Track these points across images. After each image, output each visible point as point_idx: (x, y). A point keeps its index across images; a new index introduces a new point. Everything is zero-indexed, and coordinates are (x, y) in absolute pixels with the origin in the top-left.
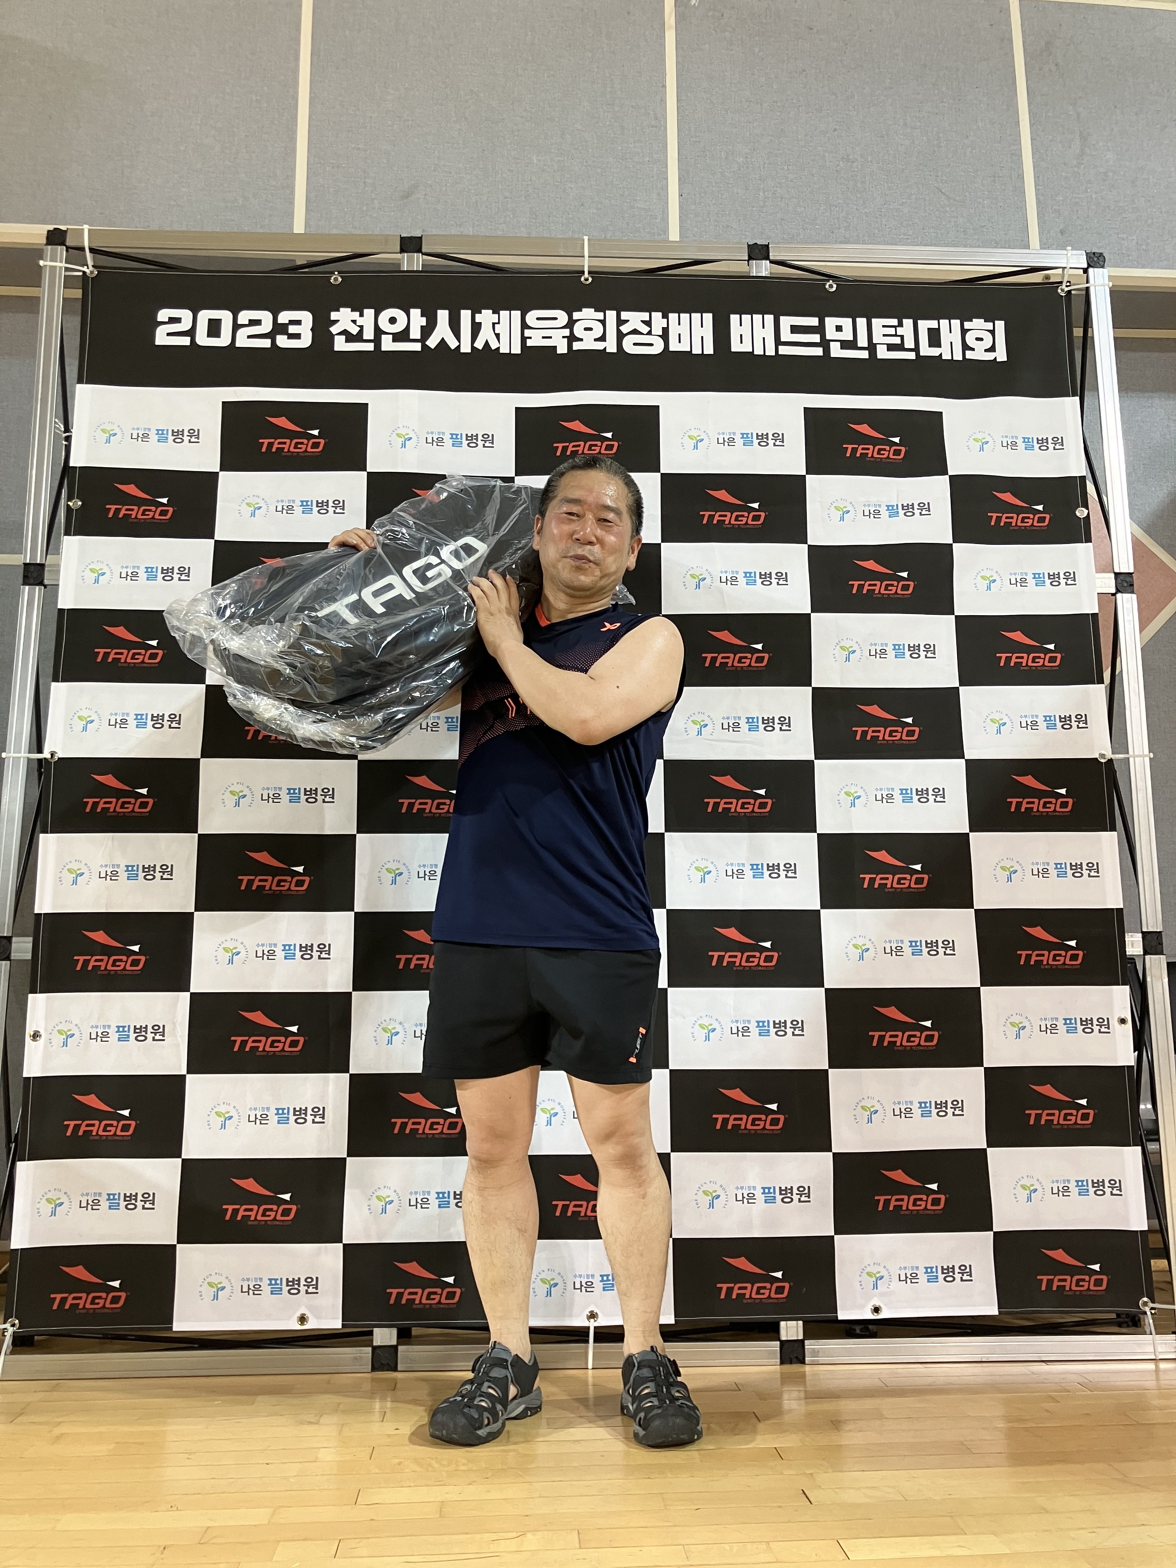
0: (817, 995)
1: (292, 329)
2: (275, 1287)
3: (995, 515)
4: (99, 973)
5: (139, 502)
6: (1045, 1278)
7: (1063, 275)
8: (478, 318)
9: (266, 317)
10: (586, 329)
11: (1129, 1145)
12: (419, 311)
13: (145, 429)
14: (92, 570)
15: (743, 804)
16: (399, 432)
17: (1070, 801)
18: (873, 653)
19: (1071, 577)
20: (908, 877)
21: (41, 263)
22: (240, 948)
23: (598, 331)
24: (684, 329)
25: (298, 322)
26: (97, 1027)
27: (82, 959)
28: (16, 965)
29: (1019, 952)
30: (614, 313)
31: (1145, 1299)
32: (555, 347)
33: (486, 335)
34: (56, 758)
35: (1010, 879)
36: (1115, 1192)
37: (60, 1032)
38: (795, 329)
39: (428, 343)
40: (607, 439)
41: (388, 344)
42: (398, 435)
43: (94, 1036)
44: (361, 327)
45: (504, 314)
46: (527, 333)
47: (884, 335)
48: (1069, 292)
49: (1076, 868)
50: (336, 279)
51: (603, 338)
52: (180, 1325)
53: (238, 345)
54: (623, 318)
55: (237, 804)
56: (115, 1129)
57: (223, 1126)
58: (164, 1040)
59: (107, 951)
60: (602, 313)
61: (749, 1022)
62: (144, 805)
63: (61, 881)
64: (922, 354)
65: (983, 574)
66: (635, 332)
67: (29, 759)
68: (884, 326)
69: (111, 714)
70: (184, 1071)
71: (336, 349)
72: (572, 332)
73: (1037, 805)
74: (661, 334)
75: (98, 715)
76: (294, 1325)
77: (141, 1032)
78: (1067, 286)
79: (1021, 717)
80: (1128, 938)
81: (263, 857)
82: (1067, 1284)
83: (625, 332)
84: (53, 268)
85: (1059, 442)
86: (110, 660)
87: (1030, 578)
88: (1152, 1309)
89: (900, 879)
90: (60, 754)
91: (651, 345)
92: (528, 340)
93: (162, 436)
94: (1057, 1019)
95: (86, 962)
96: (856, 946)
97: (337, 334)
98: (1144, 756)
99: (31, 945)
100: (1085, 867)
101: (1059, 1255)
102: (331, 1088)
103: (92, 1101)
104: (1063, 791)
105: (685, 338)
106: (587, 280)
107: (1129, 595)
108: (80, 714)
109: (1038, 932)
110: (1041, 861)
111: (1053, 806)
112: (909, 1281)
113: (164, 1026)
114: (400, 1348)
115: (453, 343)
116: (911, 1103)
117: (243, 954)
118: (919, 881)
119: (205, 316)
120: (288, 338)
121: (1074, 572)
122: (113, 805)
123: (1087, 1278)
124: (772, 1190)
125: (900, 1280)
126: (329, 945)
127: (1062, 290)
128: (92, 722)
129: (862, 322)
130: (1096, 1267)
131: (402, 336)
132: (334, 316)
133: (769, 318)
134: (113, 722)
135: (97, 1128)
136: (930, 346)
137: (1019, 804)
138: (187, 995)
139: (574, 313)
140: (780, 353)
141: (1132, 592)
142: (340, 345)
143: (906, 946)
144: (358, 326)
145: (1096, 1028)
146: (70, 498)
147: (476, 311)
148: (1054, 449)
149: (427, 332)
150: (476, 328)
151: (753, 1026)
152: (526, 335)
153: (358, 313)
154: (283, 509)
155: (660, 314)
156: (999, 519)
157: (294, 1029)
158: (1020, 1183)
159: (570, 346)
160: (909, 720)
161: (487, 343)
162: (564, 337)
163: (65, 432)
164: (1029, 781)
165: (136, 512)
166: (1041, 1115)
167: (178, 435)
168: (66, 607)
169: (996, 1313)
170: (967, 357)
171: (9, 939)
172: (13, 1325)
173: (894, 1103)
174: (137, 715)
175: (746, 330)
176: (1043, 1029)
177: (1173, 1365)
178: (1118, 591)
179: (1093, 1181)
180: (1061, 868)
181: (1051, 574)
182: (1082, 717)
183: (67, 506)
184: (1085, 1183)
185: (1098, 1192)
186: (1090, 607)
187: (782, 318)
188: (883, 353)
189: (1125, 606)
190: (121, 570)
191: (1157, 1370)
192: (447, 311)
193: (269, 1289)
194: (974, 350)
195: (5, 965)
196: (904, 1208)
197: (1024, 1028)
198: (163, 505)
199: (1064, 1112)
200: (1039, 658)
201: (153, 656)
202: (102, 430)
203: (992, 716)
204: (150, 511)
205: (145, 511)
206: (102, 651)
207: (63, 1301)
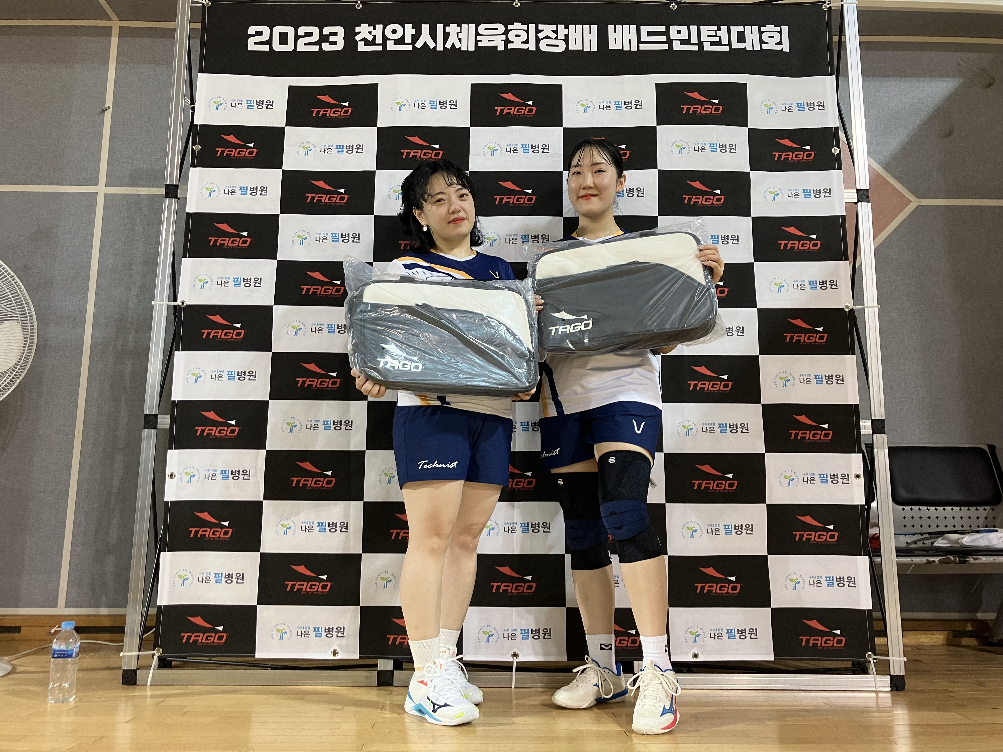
1: (332, 38)
2: (318, 632)
3: (777, 154)
4: (211, 437)
5: (236, 146)
6: (804, 638)
8: (448, 29)
9: (315, 30)
10: (516, 36)
11: (861, 555)
12: (410, 25)
13: (239, 101)
14: (207, 189)
16: (397, 101)
17: (826, 335)
19: (828, 192)
20: (719, 383)
22: (297, 423)
23: (524, 37)
24: (579, 35)
25: (335, 34)
26: (209, 471)
27: (200, 429)
28: (160, 432)
29: (790, 431)
30: (534, 25)
31: (870, 653)
32: (496, 47)
33: (452, 40)
34: (185, 305)
35: (785, 385)
36: (851, 584)
37: (186, 473)
38: (650, 34)
39: (416, 45)
40: (529, 105)
41: (391, 46)
42: (397, 103)
43: (207, 476)
44: (374, 36)
45: (464, 26)
46: (479, 38)
47: (708, 36)
48: (830, 7)
49: (829, 378)
50: (359, 6)
51: (527, 42)
52: (259, 655)
53: (298, 50)
54: (539, 29)
55: (296, 334)
56: (220, 534)
57: (286, 533)
58: (250, 479)
59: (216, 424)
60: (526, 26)
62: (238, 334)
63: (187, 381)
64: (733, 48)
65: (770, 190)
66: (547, 37)
67: (168, 306)
68: (708, 30)
69: (219, 278)
70: (262, 499)
71: (359, 50)
72: (507, 37)
73: (804, 338)
74: (564, 38)
75: (211, 278)
76: (329, 656)
77: (235, 474)
78: (828, 4)
79: (794, 281)
80: (862, 424)
81: (312, 367)
82: (819, 642)
83: (541, 38)
84: (184, 1)
85: (821, 105)
86: (218, 244)
87: (801, 192)
88: (874, 659)
89: (713, 384)
90: (187, 303)
91: (558, 46)
92: (479, 42)
93: (250, 105)
94: (814, 474)
95: (203, 431)
96: (684, 427)
97: (360, 41)
98: (874, 307)
99: (169, 420)
100: (834, 377)
101: (814, 624)
102: (352, 510)
103: (205, 516)
104: (821, 329)
105: (579, 41)
106: (517, 4)
107: (866, 203)
108: (200, 277)
109: (803, 419)
110: (805, 373)
111: (814, 339)
112: (716, 638)
113: (249, 471)
114: (395, 672)
115: (432, 45)
116: (719, 525)
117: (299, 426)
118: (726, 386)
119: (278, 30)
120: (329, 44)
121: (830, 189)
122: (220, 334)
123: (832, 639)
125: (711, 637)
126: (352, 421)
127: (825, 7)
128: (207, 282)
129: (694, 28)
130: (838, 632)
131: (400, 41)
132: (357, 29)
133: (634, 27)
134: (219, 283)
135: (209, 533)
136: (738, 43)
137: (792, 338)
138: (264, 451)
139: (509, 26)
140: (640, 49)
141: (868, 202)
142: (362, 47)
143: (716, 427)
145: (840, 481)
146: (193, 144)
147: (446, 25)
148: (819, 109)
149: (415, 38)
150: (446, 36)
152: (478, 39)
153: (372, 27)
154: (325, 150)
155: (564, 25)
156: (780, 156)
157: (329, 473)
158: (789, 578)
159: (506, 46)
160: (721, 284)
161: (453, 45)
162: (502, 40)
163: (191, 105)
164: (799, 322)
165: (234, 153)
166: (803, 535)
167: (260, 104)
168: (191, 212)
169: (772, 659)
170: (763, 48)
171: (156, 416)
172: (158, 651)
173: (708, 525)
174: (234, 279)
175: (618, 35)
176: (806, 480)
177: (889, 695)
178: (859, 201)
179: (836, 577)
180: (819, 378)
181: (815, 190)
182: (834, 282)
183: (192, 149)
184: (831, 579)
185: (840, 585)
186: (840, 211)
187: (641, 27)
188: (707, 47)
189: (863, 211)
190: (225, 188)
191: (877, 697)
192: (428, 25)
193: (314, 634)
194: (767, 43)
195: (154, 432)
196: (714, 591)
197: (793, 479)
198: (250, 148)
199: (818, 533)
200: (806, 244)
201: (245, 242)
202: (214, 102)
203: (775, 281)
204: (243, 151)
205: (239, 151)
206: (213, 239)
207: (189, 638)
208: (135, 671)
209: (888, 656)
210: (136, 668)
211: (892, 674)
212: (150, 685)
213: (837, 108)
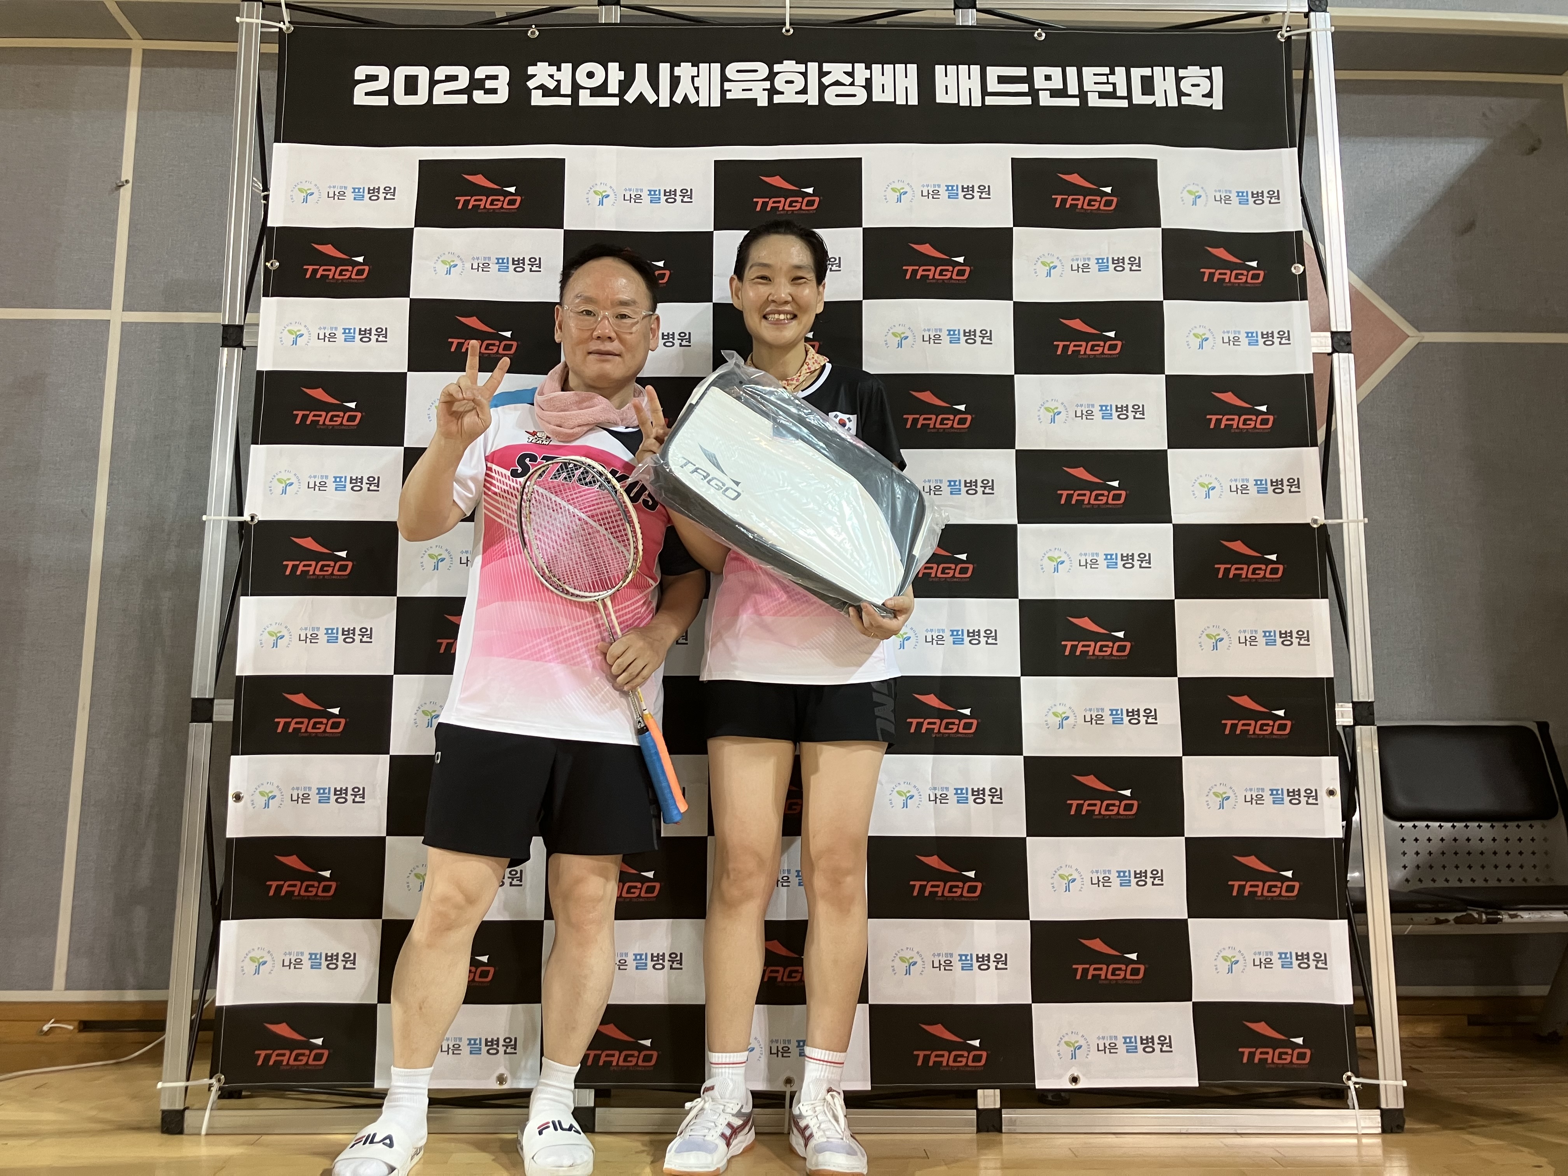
0: (1017, 762)
1: (489, 84)
2: (474, 1047)
3: (1207, 271)
4: (300, 735)
5: (336, 262)
6: (1247, 1051)
7: (1283, 21)
8: (677, 71)
9: (462, 72)
10: (787, 82)
11: (1337, 919)
12: (617, 64)
13: (341, 187)
14: (290, 332)
15: (944, 569)
16: (597, 188)
18: (1079, 414)
19: (1285, 336)
20: (1111, 644)
21: (238, 19)
22: (439, 712)
23: (800, 84)
24: (888, 80)
25: (495, 77)
26: (298, 789)
27: (282, 721)
28: (218, 728)
29: (1224, 721)
30: (815, 65)
31: (1349, 1073)
32: (755, 100)
33: (685, 89)
34: (256, 521)
35: (1215, 647)
36: (1320, 965)
37: (262, 794)
38: (1002, 80)
39: (625, 98)
40: (808, 195)
41: (585, 99)
42: (596, 192)
43: (294, 798)
44: (559, 81)
45: (703, 66)
46: (727, 86)
47: (1095, 83)
48: (1289, 37)
49: (1286, 636)
50: (533, 33)
51: (804, 91)
52: (378, 1083)
53: (435, 103)
54: (825, 69)
55: (436, 567)
56: (316, 891)
57: (422, 888)
58: (364, 802)
59: (308, 713)
60: (804, 66)
61: (947, 789)
62: (343, 568)
63: (261, 644)
64: (1134, 102)
65: (1195, 331)
66: (837, 83)
67: (230, 523)
68: (1094, 75)
69: (310, 477)
70: (383, 833)
71: (533, 104)
72: (772, 84)
73: (1246, 572)
74: (864, 84)
75: (297, 478)
76: (493, 1085)
77: (340, 793)
78: (1287, 31)
79: (1231, 480)
80: (1338, 709)
82: (1270, 1057)
83: (827, 84)
84: (250, 25)
85: (1275, 196)
86: (308, 422)
87: (1242, 336)
88: (1356, 1083)
89: (1102, 646)
90: (260, 517)
91: (854, 96)
92: (728, 93)
93: (358, 194)
94: (1263, 789)
95: (287, 725)
96: (1055, 714)
97: (534, 89)
98: (1358, 522)
99: (233, 707)
100: (1295, 635)
101: (1262, 1028)
103: (293, 861)
104: (1273, 557)
105: (889, 88)
106: (788, 31)
107: (1346, 355)
108: (280, 476)
109: (1244, 701)
110: (1248, 629)
111: (1262, 573)
112: (1107, 1051)
113: (363, 789)
114: (597, 1108)
115: (651, 98)
116: (1109, 872)
118: (1121, 649)
119: (402, 72)
120: (485, 93)
121: (1288, 332)
122: (314, 568)
123: (1290, 1051)
124: (969, 958)
125: (1098, 1050)
127: (1282, 36)
128: (291, 484)
129: (1072, 71)
130: (1300, 1041)
131: (600, 91)
132: (531, 70)
133: (976, 69)
134: (312, 485)
135: (299, 889)
136: (1142, 95)
137: (1227, 571)
138: (386, 758)
139: (775, 66)
140: (986, 104)
141: (1350, 352)
142: (537, 99)
143: (1106, 715)
144: (556, 81)
145: (1303, 800)
146: (268, 259)
147: (674, 64)
148: (1270, 202)
149: (625, 86)
150: (675, 81)
151: (951, 793)
152: (726, 88)
153: (556, 67)
154: (479, 266)
155: (864, 65)
156: (1212, 275)
158: (1222, 954)
159: (770, 99)
160: (1115, 484)
161: (686, 97)
162: (764, 90)
163: (263, 191)
164: (1238, 546)
165: (333, 273)
166: (1244, 886)
167: (374, 192)
168: (265, 369)
169: (1196, 1084)
170: (1183, 103)
171: (211, 701)
172: (219, 1080)
173: (1092, 872)
174: (335, 478)
175: (951, 81)
176: (1249, 799)
177: (1378, 1141)
178: (1334, 351)
179: (1297, 953)
180: (1270, 636)
181: (1265, 333)
182: (1294, 481)
183: (266, 267)
184: (1288, 956)
185: (1302, 965)
186: (1305, 368)
187: (988, 68)
188: (1094, 101)
189: (1341, 366)
190: (319, 331)
191: (1359, 1146)
192: (646, 65)
193: (468, 1049)
194: (1190, 95)
195: (207, 727)
196: (1103, 977)
197: (1228, 798)
198: (359, 264)
199: (1268, 884)
200: (1251, 420)
201: (351, 419)
202: (299, 189)
203: (1201, 480)
204: (347, 270)
205: (342, 271)
206: (301, 413)
207: (267, 1058)
208: (180, 1114)
209: (1377, 1078)
210: (182, 1108)
211: (1383, 1106)
212: (207, 1134)
213: (1300, 198)
